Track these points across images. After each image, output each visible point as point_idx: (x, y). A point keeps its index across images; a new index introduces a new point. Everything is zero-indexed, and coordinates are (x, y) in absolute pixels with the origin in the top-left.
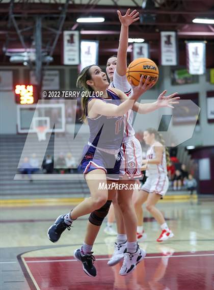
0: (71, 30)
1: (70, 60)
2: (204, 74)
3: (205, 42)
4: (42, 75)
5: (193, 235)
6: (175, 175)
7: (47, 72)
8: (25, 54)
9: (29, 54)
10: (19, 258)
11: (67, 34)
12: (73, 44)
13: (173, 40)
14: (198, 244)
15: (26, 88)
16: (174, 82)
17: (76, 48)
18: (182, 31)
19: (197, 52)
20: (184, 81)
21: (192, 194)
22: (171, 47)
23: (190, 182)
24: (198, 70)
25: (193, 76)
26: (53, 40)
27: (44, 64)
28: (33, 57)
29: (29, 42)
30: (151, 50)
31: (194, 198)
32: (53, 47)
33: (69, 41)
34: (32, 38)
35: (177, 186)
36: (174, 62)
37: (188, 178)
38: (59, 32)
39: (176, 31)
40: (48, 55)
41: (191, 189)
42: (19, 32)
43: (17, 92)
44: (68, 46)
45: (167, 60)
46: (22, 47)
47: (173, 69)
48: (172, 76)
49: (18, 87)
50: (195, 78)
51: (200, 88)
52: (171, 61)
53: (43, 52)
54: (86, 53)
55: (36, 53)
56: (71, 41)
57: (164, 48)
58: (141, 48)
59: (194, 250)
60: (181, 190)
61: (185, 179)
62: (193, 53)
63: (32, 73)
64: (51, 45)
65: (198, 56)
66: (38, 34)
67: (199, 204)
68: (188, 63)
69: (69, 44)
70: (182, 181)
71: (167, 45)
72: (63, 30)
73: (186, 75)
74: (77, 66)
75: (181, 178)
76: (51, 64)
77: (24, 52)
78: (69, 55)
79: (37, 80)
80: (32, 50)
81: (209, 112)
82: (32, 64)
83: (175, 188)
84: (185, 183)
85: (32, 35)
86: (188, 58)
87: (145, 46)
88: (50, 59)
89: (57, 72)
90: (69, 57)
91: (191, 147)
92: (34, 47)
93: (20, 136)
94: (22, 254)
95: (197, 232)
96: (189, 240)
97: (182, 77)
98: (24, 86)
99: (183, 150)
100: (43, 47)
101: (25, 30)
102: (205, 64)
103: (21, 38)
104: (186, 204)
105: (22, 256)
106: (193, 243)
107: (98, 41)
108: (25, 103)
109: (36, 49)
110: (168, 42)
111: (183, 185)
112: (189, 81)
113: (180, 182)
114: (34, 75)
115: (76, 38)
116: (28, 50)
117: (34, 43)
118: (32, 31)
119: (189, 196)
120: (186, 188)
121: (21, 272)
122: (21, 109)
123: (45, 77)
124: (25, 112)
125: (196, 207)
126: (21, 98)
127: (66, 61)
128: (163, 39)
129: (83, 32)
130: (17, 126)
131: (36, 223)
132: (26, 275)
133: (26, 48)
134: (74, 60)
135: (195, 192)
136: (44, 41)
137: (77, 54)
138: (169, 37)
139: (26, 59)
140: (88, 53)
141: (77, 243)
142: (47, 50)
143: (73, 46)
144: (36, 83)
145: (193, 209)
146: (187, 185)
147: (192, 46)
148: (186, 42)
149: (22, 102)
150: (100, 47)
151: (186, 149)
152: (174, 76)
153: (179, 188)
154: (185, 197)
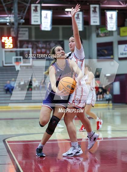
0: (36, 4)
1: (35, 21)
2: (116, 30)
3: (117, 11)
4: (18, 31)
5: (109, 128)
6: (99, 92)
7: (21, 29)
8: (8, 18)
9: (10, 18)
10: (4, 141)
11: (33, 6)
12: (37, 12)
13: (97, 10)
14: (112, 133)
15: (8, 39)
16: (98, 36)
17: (39, 14)
18: (103, 4)
19: (112, 17)
20: (104, 35)
21: (109, 103)
22: (96, 14)
23: (108, 96)
24: (113, 28)
25: (110, 31)
26: (25, 10)
27: (19, 24)
28: (13, 20)
29: (10, 11)
30: (84, 16)
31: (110, 106)
32: (25, 14)
33: (34, 10)
34: (12, 8)
35: (100, 98)
36: (98, 24)
37: (106, 93)
38: (28, 5)
39: (99, 4)
40: (22, 19)
41: (108, 100)
42: (4, 4)
43: (3, 41)
44: (34, 13)
45: (94, 22)
46: (6, 14)
47: (97, 27)
48: (97, 32)
49: (3, 38)
50: (111, 33)
51: (114, 39)
52: (96, 22)
53: (18, 17)
54: (45, 17)
55: (14, 17)
56: (36, 10)
57: (92, 14)
58: (78, 15)
59: (110, 137)
60: (102, 101)
61: (105, 94)
62: (110, 18)
63: (12, 29)
64: (24, 12)
65: (112, 19)
66: (16, 6)
67: (113, 109)
68: (107, 24)
69: (34, 12)
70: (103, 95)
71: (94, 13)
72: (31, 4)
73: (105, 31)
74: (39, 25)
75: (103, 93)
76: (24, 24)
77: (7, 17)
78: (34, 19)
79: (15, 34)
80: (11, 16)
81: (119, 54)
82: (12, 24)
83: (99, 99)
84: (104, 96)
85: (12, 7)
86: (107, 21)
87: (81, 13)
88: (23, 21)
89: (27, 29)
90: (34, 20)
91: (108, 75)
92: (13, 14)
93: (4, 68)
94: (6, 139)
95: (112, 126)
96: (107, 131)
97: (103, 32)
98: (7, 38)
99: (103, 76)
100: (19, 14)
101: (7, 3)
102: (117, 24)
103: (5, 8)
104: (105, 109)
105: (6, 140)
106: (110, 132)
107: (52, 10)
108: (8, 48)
109: (14, 15)
110: (95, 11)
111: (103, 97)
112: (107, 35)
113: (101, 96)
114: (13, 31)
115: (39, 9)
116: (9, 16)
117: (13, 12)
118: (12, 4)
119: (107, 104)
120: (105, 99)
121: (6, 150)
122: (5, 51)
123: (20, 32)
124: (8, 53)
125: (111, 110)
126: (6, 45)
127: (33, 23)
128: (92, 9)
129: (43, 5)
130: (3, 62)
131: (14, 120)
132: (8, 151)
133: (8, 15)
134: (37, 22)
135: (111, 102)
136: (19, 10)
137: (39, 18)
138: (95, 8)
139: (8, 21)
140: (46, 17)
141: (39, 132)
142: (21, 16)
143: (37, 13)
144: (14, 36)
145: (109, 112)
146: (106, 97)
147: (109, 14)
148: (105, 11)
149: (6, 47)
150: (53, 14)
151: (105, 76)
152: (98, 32)
153: (101, 99)
154: (105, 105)
